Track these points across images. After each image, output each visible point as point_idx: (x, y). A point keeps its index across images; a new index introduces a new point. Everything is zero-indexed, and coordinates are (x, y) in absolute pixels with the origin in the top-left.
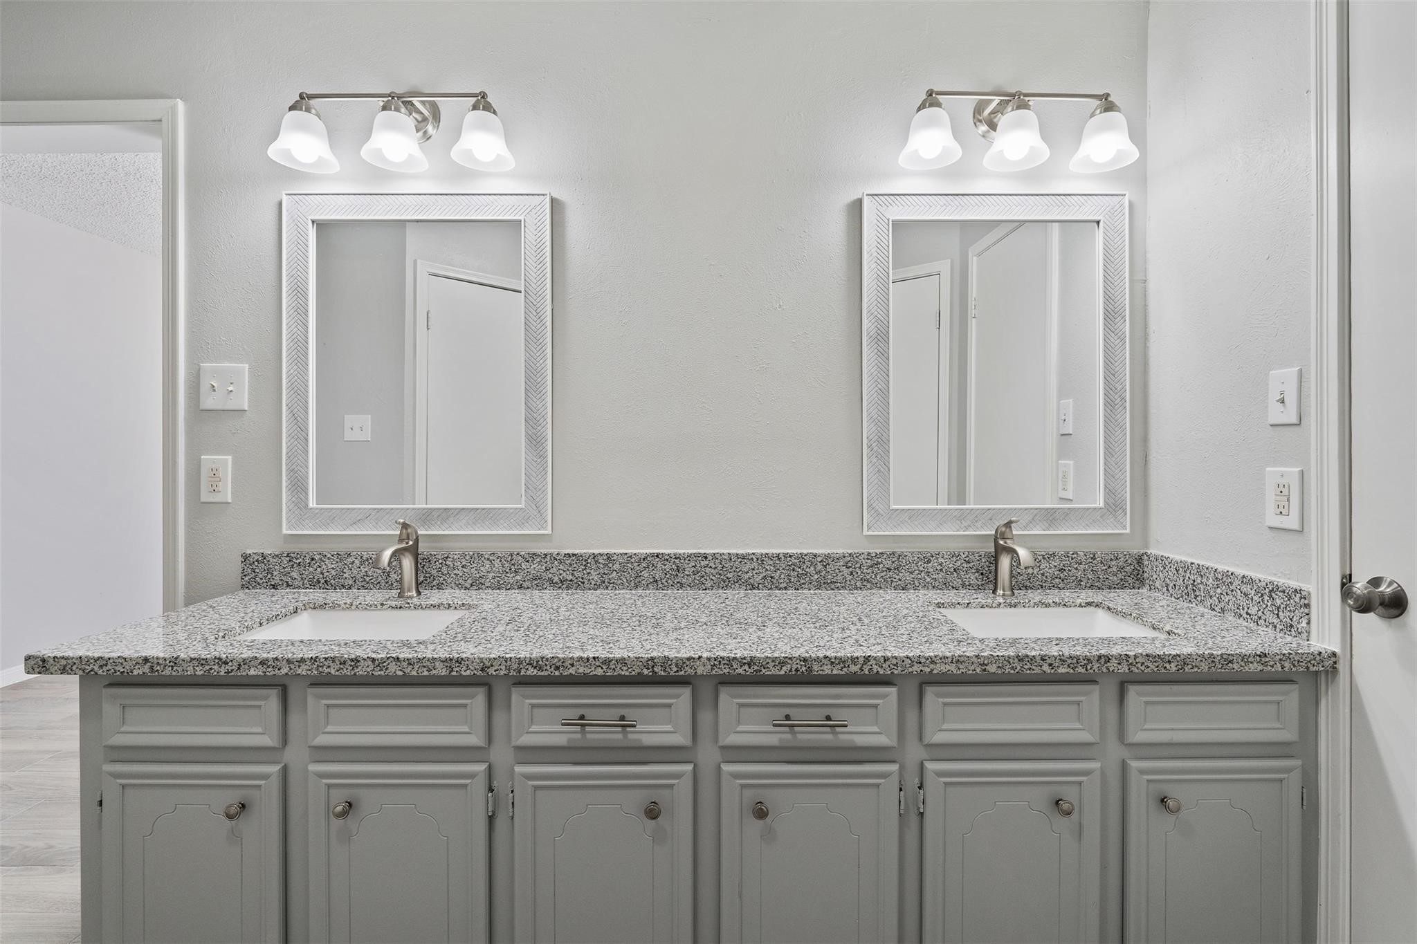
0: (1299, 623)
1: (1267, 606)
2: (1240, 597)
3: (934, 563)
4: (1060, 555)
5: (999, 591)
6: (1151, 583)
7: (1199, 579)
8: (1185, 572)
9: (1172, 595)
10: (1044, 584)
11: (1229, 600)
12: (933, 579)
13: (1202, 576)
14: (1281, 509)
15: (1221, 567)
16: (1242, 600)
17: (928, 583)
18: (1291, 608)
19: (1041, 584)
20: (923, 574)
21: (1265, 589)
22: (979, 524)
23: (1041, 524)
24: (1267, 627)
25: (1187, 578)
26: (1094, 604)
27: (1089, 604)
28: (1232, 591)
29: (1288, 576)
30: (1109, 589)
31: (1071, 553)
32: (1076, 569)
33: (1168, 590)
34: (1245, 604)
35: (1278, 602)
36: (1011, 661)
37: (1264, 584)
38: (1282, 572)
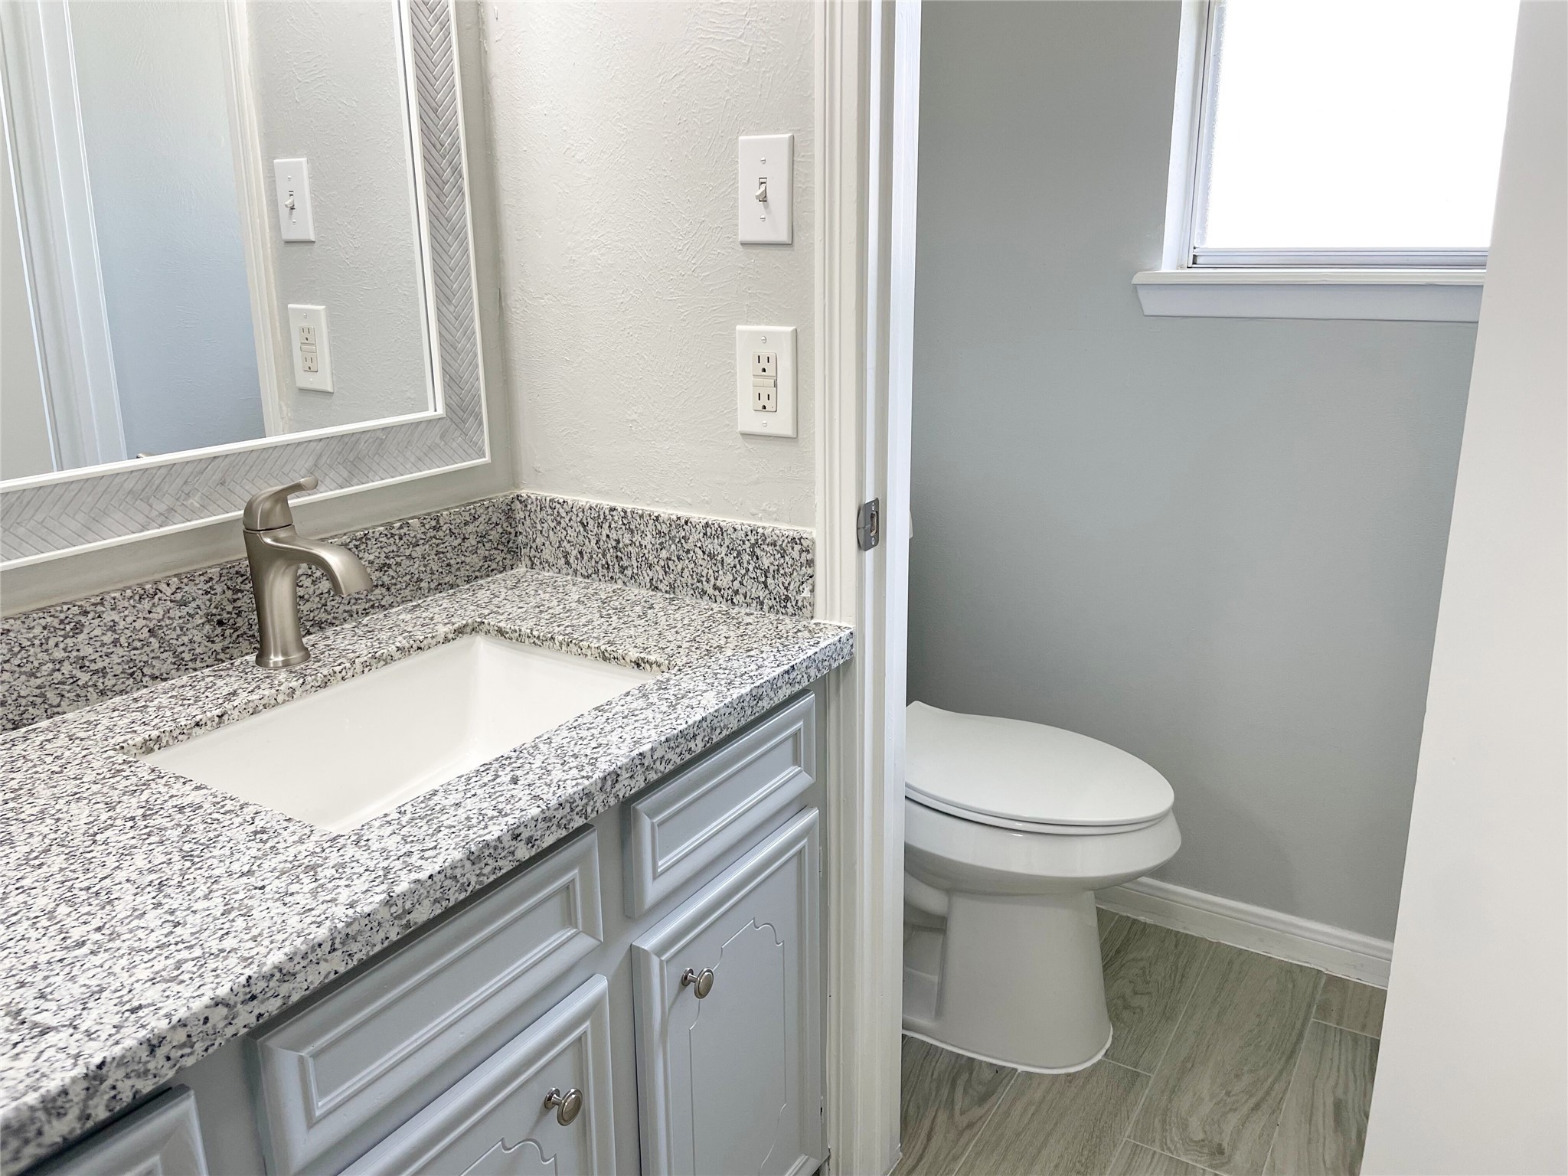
0: (799, 592)
1: (748, 570)
2: (701, 562)
3: (93, 627)
4: (377, 535)
5: (272, 657)
6: (533, 552)
7: (628, 536)
8: (600, 526)
9: (576, 571)
10: (354, 608)
11: (683, 569)
12: (96, 672)
13: (632, 532)
14: (764, 401)
15: (666, 512)
16: (706, 567)
17: (85, 686)
18: (787, 570)
19: (348, 608)
20: (66, 668)
21: (744, 543)
22: (194, 502)
23: (332, 474)
24: (749, 605)
25: (604, 538)
26: (468, 629)
27: (460, 631)
28: (688, 552)
29: (774, 516)
30: (468, 582)
31: (397, 525)
32: (410, 557)
33: (567, 563)
34: (711, 572)
35: (766, 562)
36: (458, 872)
37: (741, 534)
38: (764, 510)
